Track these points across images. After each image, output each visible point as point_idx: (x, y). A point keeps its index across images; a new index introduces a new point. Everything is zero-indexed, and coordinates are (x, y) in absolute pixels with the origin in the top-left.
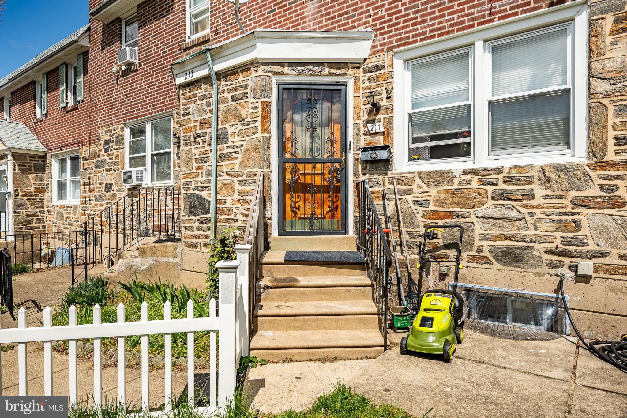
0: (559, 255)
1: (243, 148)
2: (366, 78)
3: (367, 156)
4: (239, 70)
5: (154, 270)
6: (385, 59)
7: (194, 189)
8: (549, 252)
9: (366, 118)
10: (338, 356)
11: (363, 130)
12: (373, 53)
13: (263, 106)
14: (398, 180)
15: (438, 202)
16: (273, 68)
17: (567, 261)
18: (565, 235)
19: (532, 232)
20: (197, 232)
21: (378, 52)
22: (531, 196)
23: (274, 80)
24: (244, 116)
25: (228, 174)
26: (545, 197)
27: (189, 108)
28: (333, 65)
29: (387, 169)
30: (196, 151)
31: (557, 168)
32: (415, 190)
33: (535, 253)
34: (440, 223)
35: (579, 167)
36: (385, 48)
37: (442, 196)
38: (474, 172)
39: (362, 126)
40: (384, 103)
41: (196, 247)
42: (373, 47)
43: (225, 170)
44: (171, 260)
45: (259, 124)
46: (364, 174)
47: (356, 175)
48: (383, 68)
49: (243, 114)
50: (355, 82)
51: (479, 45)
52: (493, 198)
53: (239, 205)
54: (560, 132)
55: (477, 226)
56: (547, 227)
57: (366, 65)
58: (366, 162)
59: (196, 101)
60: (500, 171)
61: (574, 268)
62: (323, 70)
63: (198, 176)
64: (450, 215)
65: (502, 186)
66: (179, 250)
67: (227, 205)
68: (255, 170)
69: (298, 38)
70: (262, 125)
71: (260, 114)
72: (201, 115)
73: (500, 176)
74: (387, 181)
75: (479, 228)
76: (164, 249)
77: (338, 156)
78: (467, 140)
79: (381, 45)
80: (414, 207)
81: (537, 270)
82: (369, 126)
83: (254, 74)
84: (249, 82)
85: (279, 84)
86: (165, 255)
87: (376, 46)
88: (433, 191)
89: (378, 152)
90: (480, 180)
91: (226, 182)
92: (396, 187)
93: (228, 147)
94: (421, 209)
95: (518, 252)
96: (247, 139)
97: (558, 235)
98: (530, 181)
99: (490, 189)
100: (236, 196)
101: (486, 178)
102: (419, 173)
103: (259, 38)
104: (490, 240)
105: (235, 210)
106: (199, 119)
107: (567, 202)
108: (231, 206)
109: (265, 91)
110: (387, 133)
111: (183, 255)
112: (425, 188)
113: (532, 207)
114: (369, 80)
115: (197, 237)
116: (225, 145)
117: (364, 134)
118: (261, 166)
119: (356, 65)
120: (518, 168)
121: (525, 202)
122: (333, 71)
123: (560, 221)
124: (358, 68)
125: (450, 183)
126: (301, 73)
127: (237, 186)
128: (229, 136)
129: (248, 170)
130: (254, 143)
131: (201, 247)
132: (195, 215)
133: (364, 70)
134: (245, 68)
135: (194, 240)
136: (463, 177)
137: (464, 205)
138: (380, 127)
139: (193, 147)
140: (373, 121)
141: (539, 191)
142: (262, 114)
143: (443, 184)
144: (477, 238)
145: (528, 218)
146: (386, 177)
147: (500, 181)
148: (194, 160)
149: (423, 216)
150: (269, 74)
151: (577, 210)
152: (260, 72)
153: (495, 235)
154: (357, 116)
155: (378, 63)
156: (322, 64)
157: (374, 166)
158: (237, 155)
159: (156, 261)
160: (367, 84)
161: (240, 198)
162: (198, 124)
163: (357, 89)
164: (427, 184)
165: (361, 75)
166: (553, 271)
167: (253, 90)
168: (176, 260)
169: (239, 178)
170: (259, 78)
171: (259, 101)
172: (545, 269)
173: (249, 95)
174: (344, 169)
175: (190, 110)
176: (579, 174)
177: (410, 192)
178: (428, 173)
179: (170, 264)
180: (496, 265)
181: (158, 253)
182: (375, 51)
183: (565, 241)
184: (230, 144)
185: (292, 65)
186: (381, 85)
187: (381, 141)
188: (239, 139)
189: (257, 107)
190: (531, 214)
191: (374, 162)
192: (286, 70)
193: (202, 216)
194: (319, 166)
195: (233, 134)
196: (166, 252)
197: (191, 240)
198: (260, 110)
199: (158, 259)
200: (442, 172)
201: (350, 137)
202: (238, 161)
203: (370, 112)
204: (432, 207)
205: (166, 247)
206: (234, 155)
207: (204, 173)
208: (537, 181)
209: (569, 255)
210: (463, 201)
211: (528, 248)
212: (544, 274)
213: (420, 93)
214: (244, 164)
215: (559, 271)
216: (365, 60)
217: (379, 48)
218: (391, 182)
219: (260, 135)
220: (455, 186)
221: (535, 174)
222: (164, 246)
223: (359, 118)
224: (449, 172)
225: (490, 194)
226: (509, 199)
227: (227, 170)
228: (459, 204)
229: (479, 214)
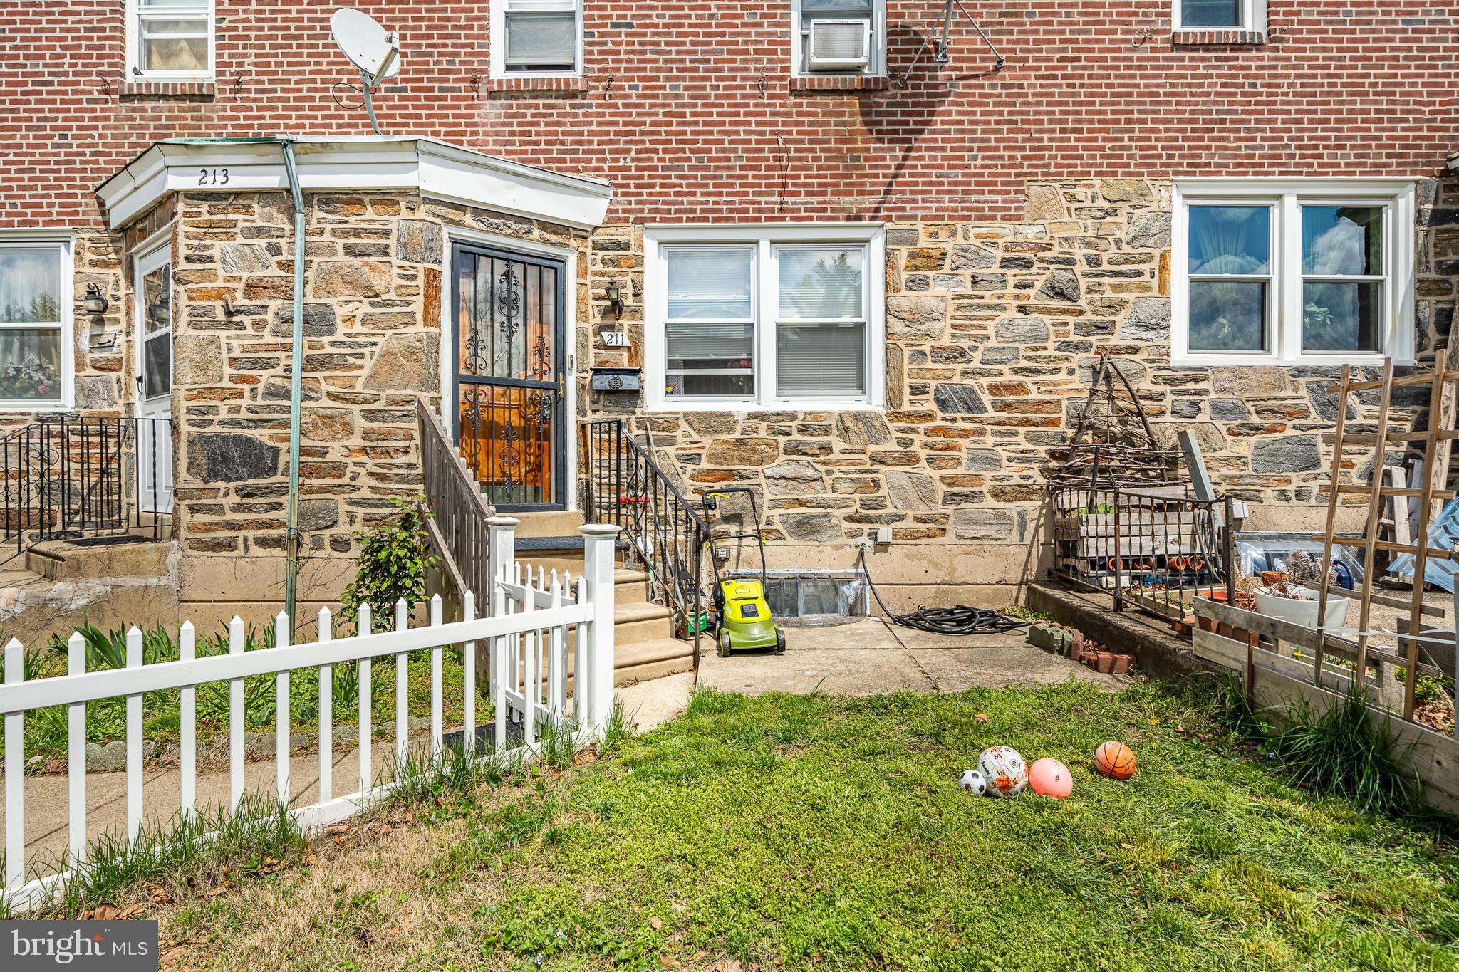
0: (858, 521)
1: (377, 349)
2: (598, 258)
3: (603, 382)
4: (367, 199)
5: (107, 607)
6: (629, 233)
7: (223, 423)
8: (849, 518)
9: (598, 320)
10: (639, 676)
11: (592, 340)
12: (610, 221)
13: (427, 276)
14: (652, 422)
15: (714, 457)
16: (444, 211)
17: (866, 527)
18: (864, 496)
19: (830, 495)
20: (230, 516)
21: (619, 220)
22: (827, 449)
23: (446, 232)
24: (379, 288)
25: (333, 396)
26: (844, 452)
27: (210, 247)
28: (549, 226)
29: (635, 405)
30: (234, 343)
31: (857, 417)
32: (680, 439)
33: (834, 521)
34: (717, 486)
35: (878, 416)
36: (632, 217)
37: (720, 448)
38: (762, 417)
39: (590, 332)
40: (629, 302)
41: (230, 546)
42: (609, 211)
43: (325, 387)
44: (153, 581)
45: (418, 307)
46: (595, 411)
47: (581, 411)
48: (627, 248)
49: (378, 284)
50: (579, 259)
51: (765, 246)
52: (786, 452)
53: (364, 459)
54: (853, 373)
55: (765, 490)
56: (846, 487)
57: (599, 237)
58: (599, 392)
59: (232, 236)
60: (793, 417)
61: (874, 535)
62: (530, 231)
63: (240, 395)
64: (730, 475)
65: (796, 436)
66: (173, 558)
67: (328, 458)
68: (409, 392)
69: (495, 169)
70: (426, 312)
71: (422, 291)
72: (250, 269)
73: (794, 424)
74: (634, 424)
75: (768, 492)
76: (134, 558)
77: (549, 378)
78: (747, 371)
79: (624, 211)
80: (678, 464)
81: (836, 542)
82: (605, 335)
83: (405, 214)
84: (393, 227)
85: (454, 241)
86: (136, 570)
87: (616, 211)
88: (707, 441)
89: (623, 378)
90: (769, 428)
91: (328, 412)
92: (651, 433)
93: (333, 344)
94: (690, 467)
95: (814, 521)
96: (389, 332)
97: (857, 497)
98: (827, 431)
99: (782, 440)
100: (356, 441)
101: (776, 425)
102: (685, 414)
103: (424, 153)
104: (781, 507)
105: (351, 468)
106: (245, 275)
107: (866, 458)
108: (343, 460)
109: (432, 250)
110: (635, 350)
111: (186, 568)
112: (695, 437)
113: (830, 464)
114: (604, 262)
115: (231, 526)
116: (326, 340)
117: (595, 347)
118: (423, 386)
119: (583, 233)
120: (815, 415)
121: (822, 458)
122: (548, 236)
123: (859, 480)
124: (585, 238)
125: (730, 430)
126: (495, 229)
127: (359, 422)
128: (338, 321)
129: (391, 392)
130: (406, 342)
131: (247, 548)
132: (228, 479)
133: (595, 243)
134: (385, 198)
135: (224, 534)
136: (748, 423)
137: (750, 462)
138: (623, 339)
139: (223, 334)
140: (612, 328)
141: (838, 444)
142: (426, 291)
143: (720, 432)
144: (766, 505)
145: (825, 477)
146: (633, 417)
147: (794, 431)
148: (226, 362)
149: (692, 477)
150: (438, 221)
151: (875, 467)
152: (421, 213)
153: (788, 501)
154: (582, 315)
155: (620, 238)
156: (529, 221)
157: (613, 398)
158: (359, 362)
159: (115, 586)
160: (599, 267)
161: (368, 443)
162: (241, 286)
163: (582, 272)
164: (698, 431)
165: (589, 251)
166: (852, 542)
167: (404, 244)
168: (164, 581)
169: (366, 407)
170: (419, 225)
171: (421, 266)
172: (845, 540)
173: (392, 251)
174: (561, 401)
175: (215, 253)
176: (878, 425)
177: (671, 442)
178: (699, 415)
179: (151, 592)
180: (790, 540)
181: (117, 567)
182: (613, 217)
183: (865, 505)
184: (339, 336)
185: (480, 212)
186: (625, 274)
187: (624, 361)
188: (365, 330)
189: (414, 278)
190: (830, 473)
191: (613, 393)
192: (468, 219)
193: (250, 481)
194: (514, 392)
195: (350, 320)
196: (138, 564)
197: (212, 535)
198: (421, 282)
199: (120, 581)
200: (719, 415)
201: (571, 350)
202: (364, 373)
203: (605, 313)
204: (705, 464)
205: (138, 552)
206: (351, 360)
207: (260, 391)
208: (835, 432)
209: (868, 520)
210: (747, 455)
211: (826, 515)
212: (842, 547)
213: (680, 295)
214: (380, 380)
215: (859, 541)
216: (596, 228)
217: (621, 215)
218: (641, 424)
219: (420, 328)
220: (737, 435)
221: (833, 423)
222: (133, 551)
223: (586, 319)
224: (729, 414)
225: (782, 446)
226: (805, 454)
227: (332, 389)
228: (742, 460)
229: (768, 473)
